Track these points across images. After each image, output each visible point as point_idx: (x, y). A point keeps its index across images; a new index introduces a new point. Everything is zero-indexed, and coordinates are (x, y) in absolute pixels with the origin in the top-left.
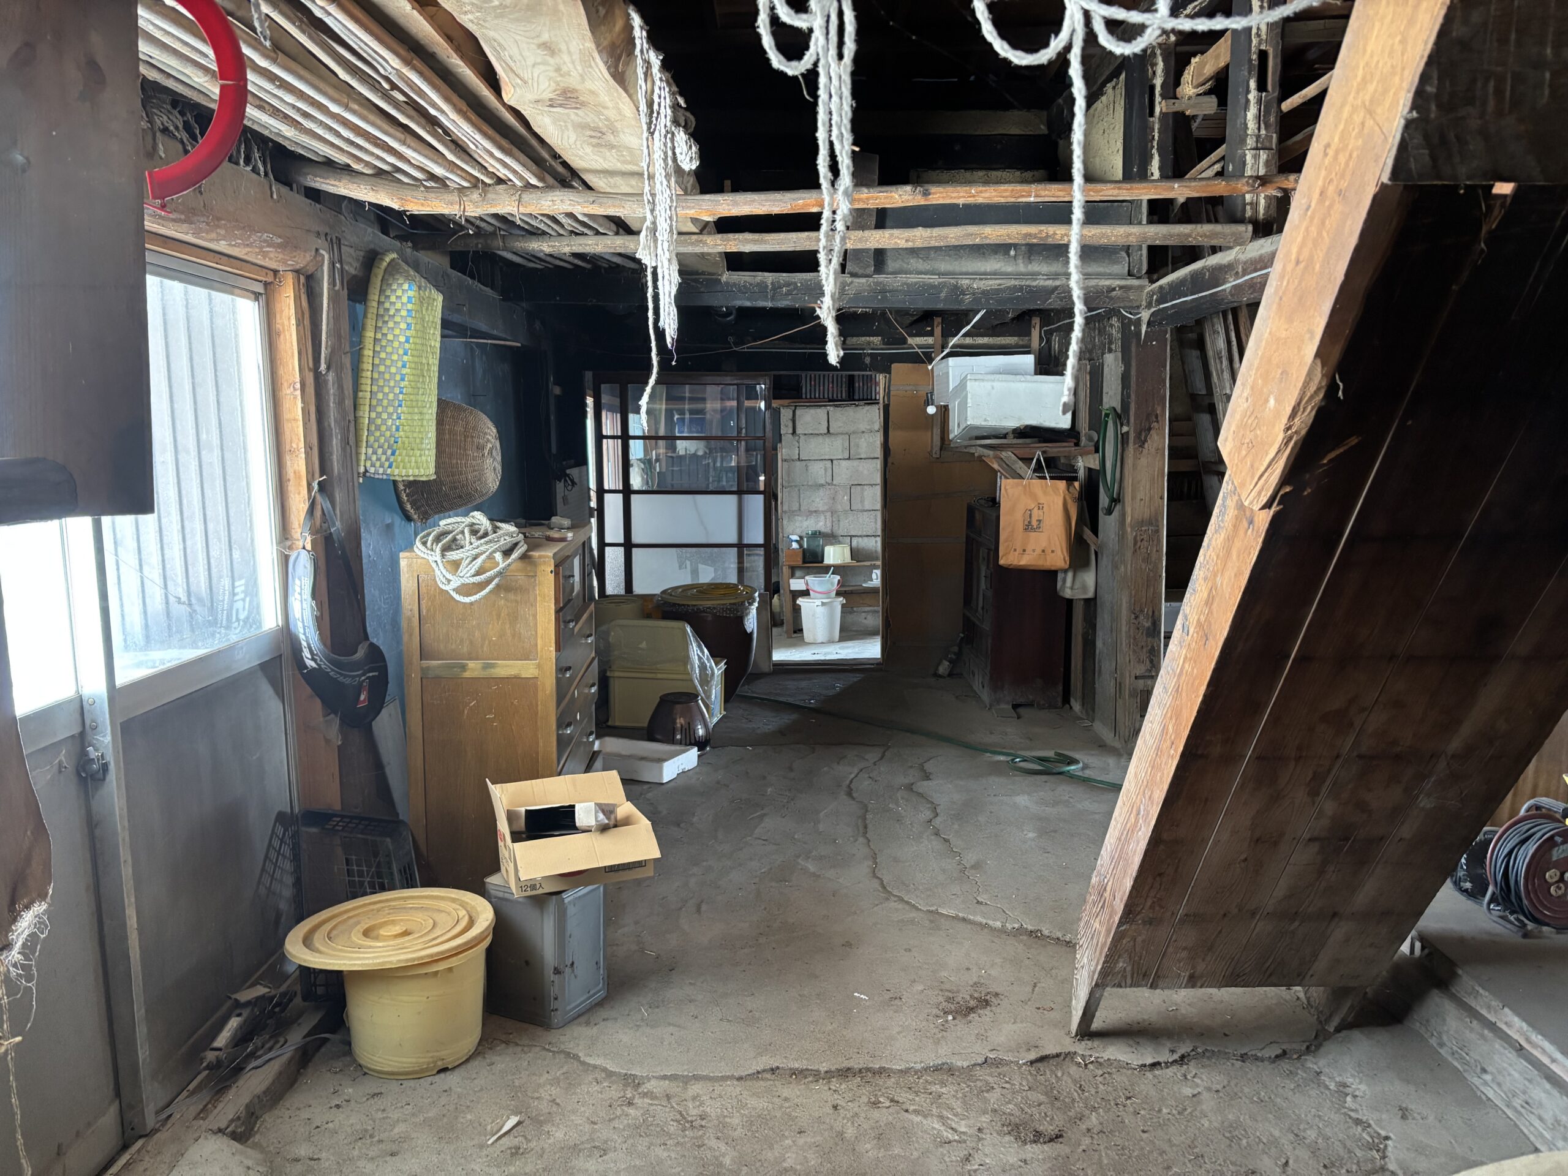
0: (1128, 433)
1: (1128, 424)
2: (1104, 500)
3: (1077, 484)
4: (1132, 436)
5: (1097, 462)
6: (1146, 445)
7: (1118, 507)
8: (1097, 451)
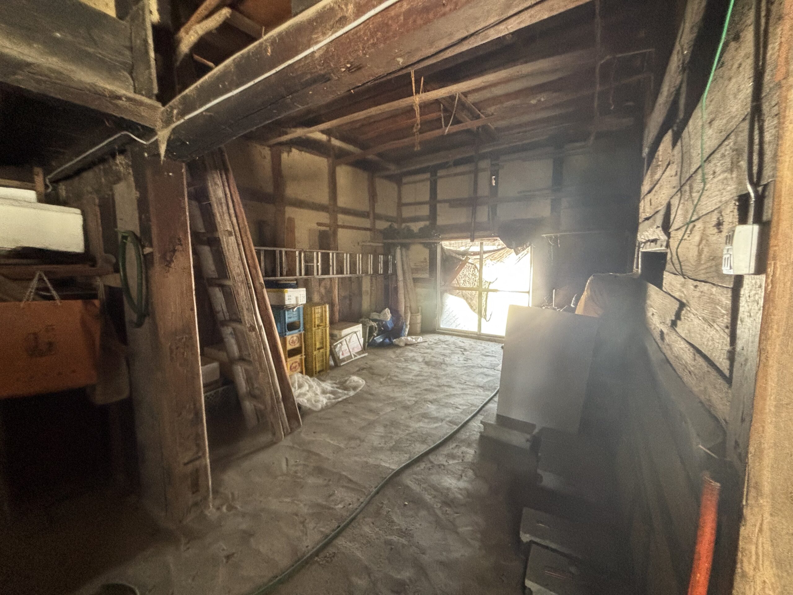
0: (151, 254)
1: (151, 246)
2: (130, 315)
3: (97, 302)
4: (157, 256)
5: (119, 281)
6: (173, 265)
7: (147, 320)
8: (117, 271)
